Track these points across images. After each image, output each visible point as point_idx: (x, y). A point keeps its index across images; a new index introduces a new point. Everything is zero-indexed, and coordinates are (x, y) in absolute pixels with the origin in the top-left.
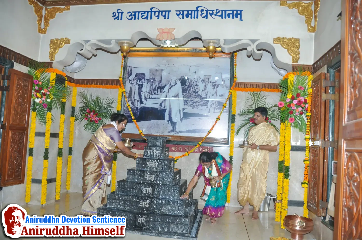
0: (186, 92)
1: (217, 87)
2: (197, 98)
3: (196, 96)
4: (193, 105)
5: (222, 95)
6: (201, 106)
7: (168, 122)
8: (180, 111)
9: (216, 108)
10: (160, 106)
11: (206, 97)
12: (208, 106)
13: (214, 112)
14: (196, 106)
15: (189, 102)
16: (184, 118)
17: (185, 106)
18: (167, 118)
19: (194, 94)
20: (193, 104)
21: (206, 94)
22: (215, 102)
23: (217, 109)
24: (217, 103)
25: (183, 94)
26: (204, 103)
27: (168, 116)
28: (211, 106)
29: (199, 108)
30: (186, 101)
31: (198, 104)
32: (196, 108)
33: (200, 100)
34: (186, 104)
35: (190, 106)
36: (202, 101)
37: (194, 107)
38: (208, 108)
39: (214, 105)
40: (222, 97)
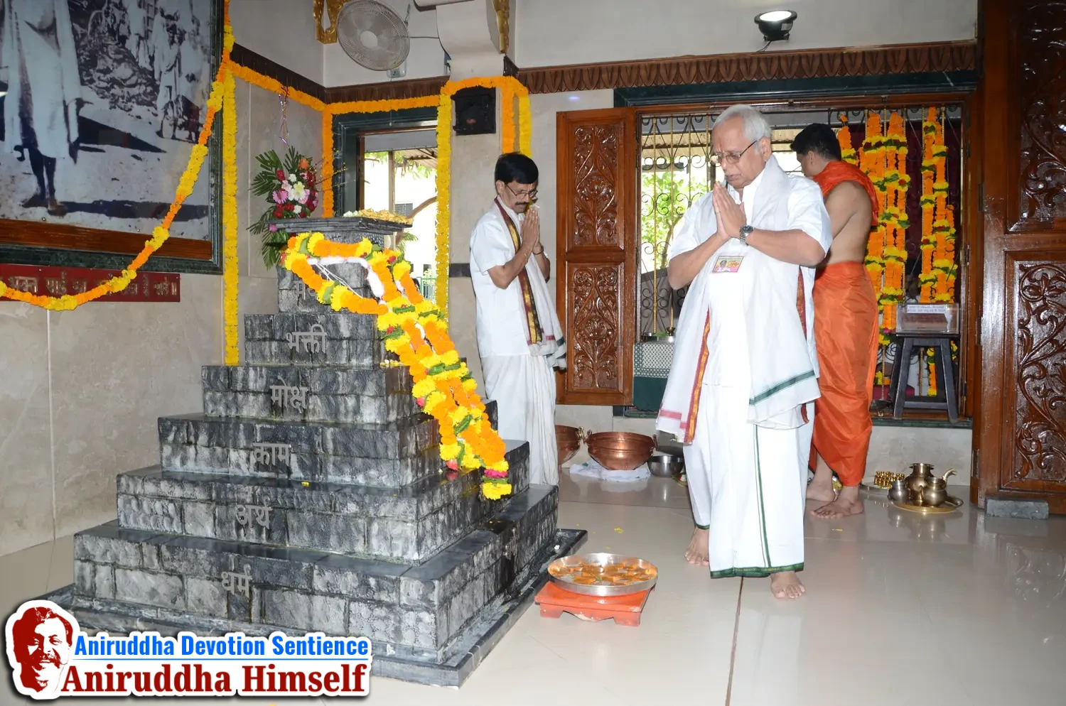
0: (85, 27)
1: (180, 43)
2: (123, 64)
3: (121, 56)
4: (113, 91)
5: (192, 78)
6: (139, 103)
7: (20, 154)
8: (66, 108)
9: (180, 121)
11: (151, 69)
12: (156, 109)
13: (174, 138)
14: (123, 97)
15: (99, 74)
16: (81, 145)
17: (86, 89)
18: (13, 132)
19: (112, 45)
20: (112, 86)
21: (152, 59)
22: (177, 100)
23: (180, 128)
24: (181, 103)
25: (74, 29)
26: (145, 93)
27: (18, 121)
28: (166, 113)
29: (130, 110)
30: (87, 67)
31: (128, 93)
32: (121, 109)
33: (133, 75)
34: (88, 81)
35: (101, 95)
36: (139, 81)
37: (117, 101)
38: (156, 115)
39: (173, 107)
40: (193, 82)
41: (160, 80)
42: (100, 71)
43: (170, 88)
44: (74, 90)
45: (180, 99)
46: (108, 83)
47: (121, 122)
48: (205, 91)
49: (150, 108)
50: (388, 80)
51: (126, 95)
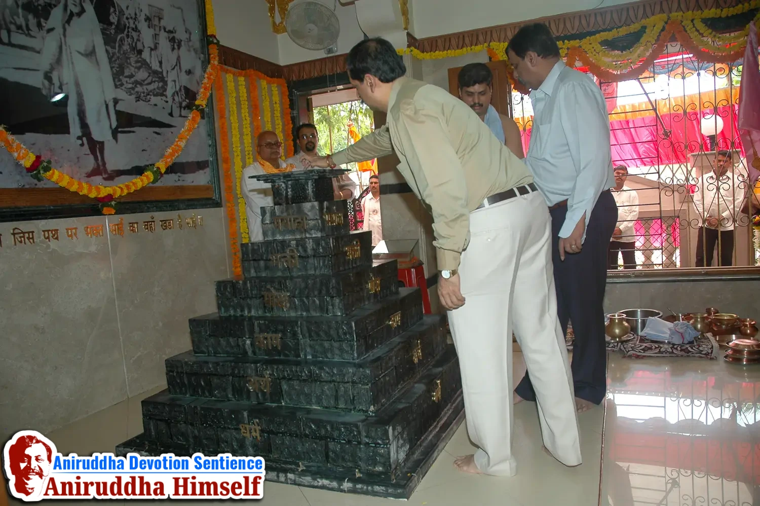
0: (114, 48)
1: (179, 48)
2: (141, 70)
3: (140, 64)
4: (137, 89)
5: (189, 72)
6: (155, 95)
7: (80, 142)
8: (107, 105)
9: (184, 104)
10: (46, 83)
11: (160, 70)
12: (167, 97)
13: (181, 116)
14: (144, 93)
15: (126, 79)
16: (120, 130)
17: (118, 90)
18: (75, 129)
19: (133, 58)
20: (136, 86)
21: (161, 63)
22: (180, 90)
23: (184, 109)
24: (183, 91)
25: (107, 51)
26: (158, 88)
27: (77, 118)
28: (174, 100)
29: (149, 101)
30: (118, 75)
31: (147, 89)
32: (143, 101)
33: (149, 76)
34: (119, 85)
35: (129, 94)
36: (154, 79)
37: (140, 96)
38: (167, 102)
39: (178, 95)
40: (190, 75)
41: (167, 77)
42: (126, 77)
43: (175, 81)
44: (111, 93)
45: (182, 88)
46: (133, 84)
47: (143, 110)
48: (199, 80)
49: (162, 98)
50: (325, 56)
51: (146, 91)
